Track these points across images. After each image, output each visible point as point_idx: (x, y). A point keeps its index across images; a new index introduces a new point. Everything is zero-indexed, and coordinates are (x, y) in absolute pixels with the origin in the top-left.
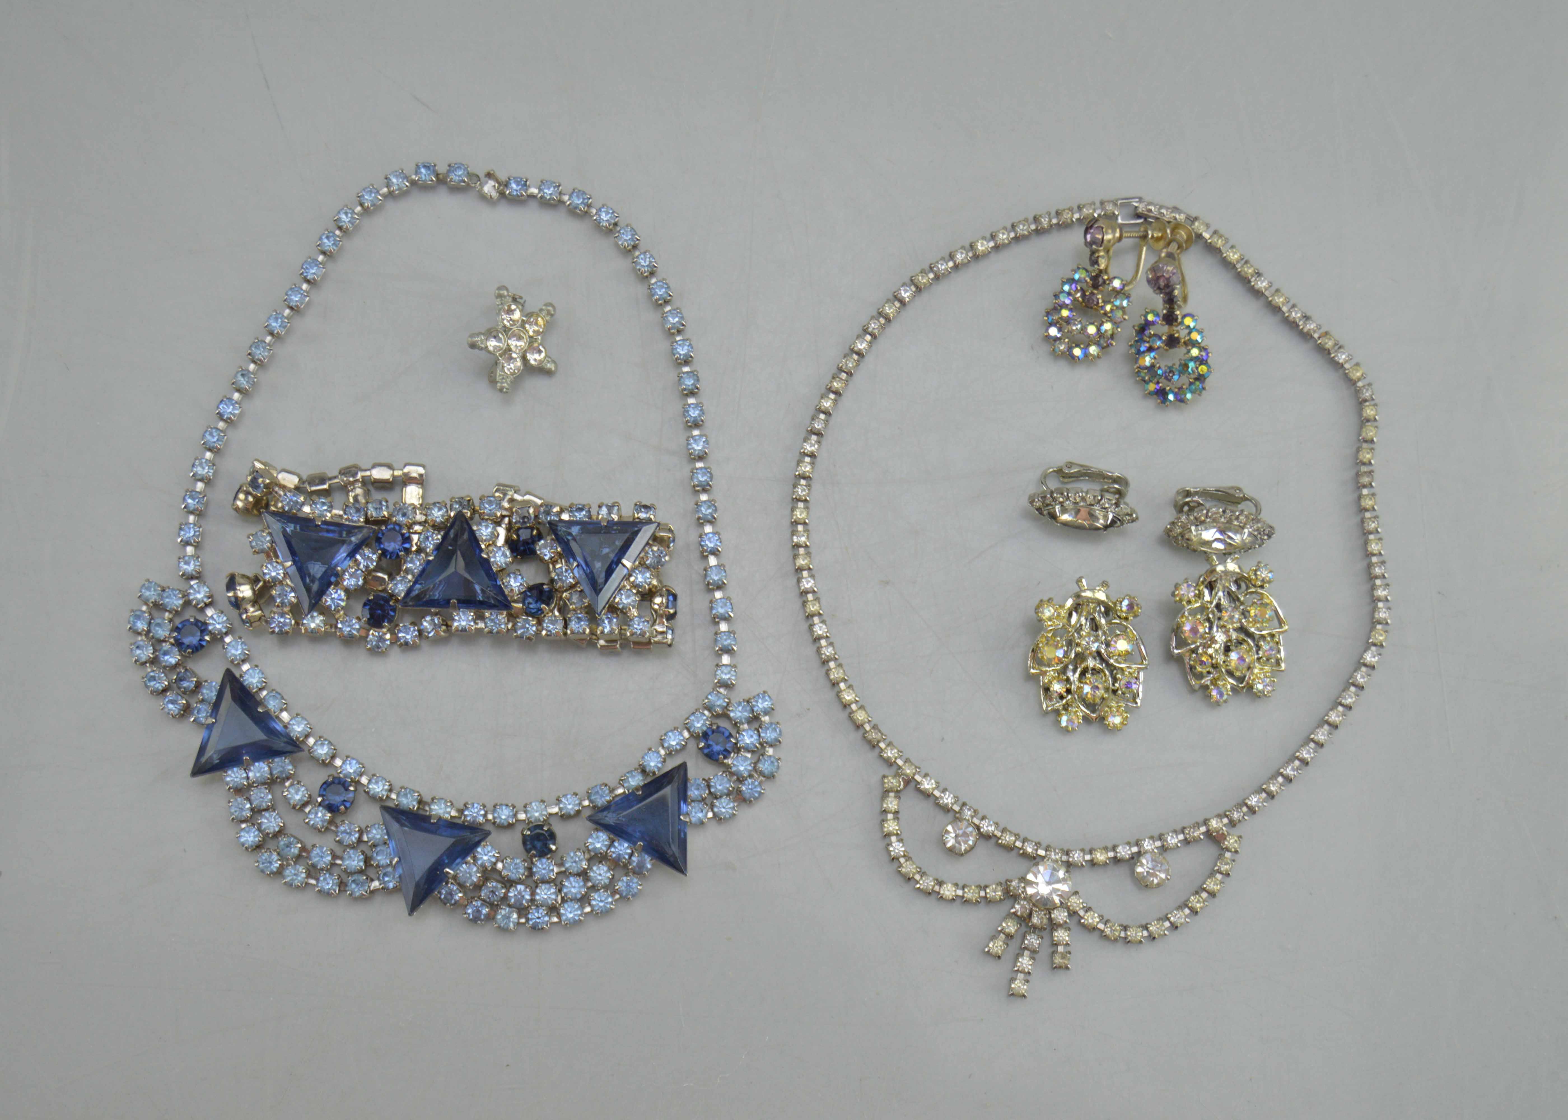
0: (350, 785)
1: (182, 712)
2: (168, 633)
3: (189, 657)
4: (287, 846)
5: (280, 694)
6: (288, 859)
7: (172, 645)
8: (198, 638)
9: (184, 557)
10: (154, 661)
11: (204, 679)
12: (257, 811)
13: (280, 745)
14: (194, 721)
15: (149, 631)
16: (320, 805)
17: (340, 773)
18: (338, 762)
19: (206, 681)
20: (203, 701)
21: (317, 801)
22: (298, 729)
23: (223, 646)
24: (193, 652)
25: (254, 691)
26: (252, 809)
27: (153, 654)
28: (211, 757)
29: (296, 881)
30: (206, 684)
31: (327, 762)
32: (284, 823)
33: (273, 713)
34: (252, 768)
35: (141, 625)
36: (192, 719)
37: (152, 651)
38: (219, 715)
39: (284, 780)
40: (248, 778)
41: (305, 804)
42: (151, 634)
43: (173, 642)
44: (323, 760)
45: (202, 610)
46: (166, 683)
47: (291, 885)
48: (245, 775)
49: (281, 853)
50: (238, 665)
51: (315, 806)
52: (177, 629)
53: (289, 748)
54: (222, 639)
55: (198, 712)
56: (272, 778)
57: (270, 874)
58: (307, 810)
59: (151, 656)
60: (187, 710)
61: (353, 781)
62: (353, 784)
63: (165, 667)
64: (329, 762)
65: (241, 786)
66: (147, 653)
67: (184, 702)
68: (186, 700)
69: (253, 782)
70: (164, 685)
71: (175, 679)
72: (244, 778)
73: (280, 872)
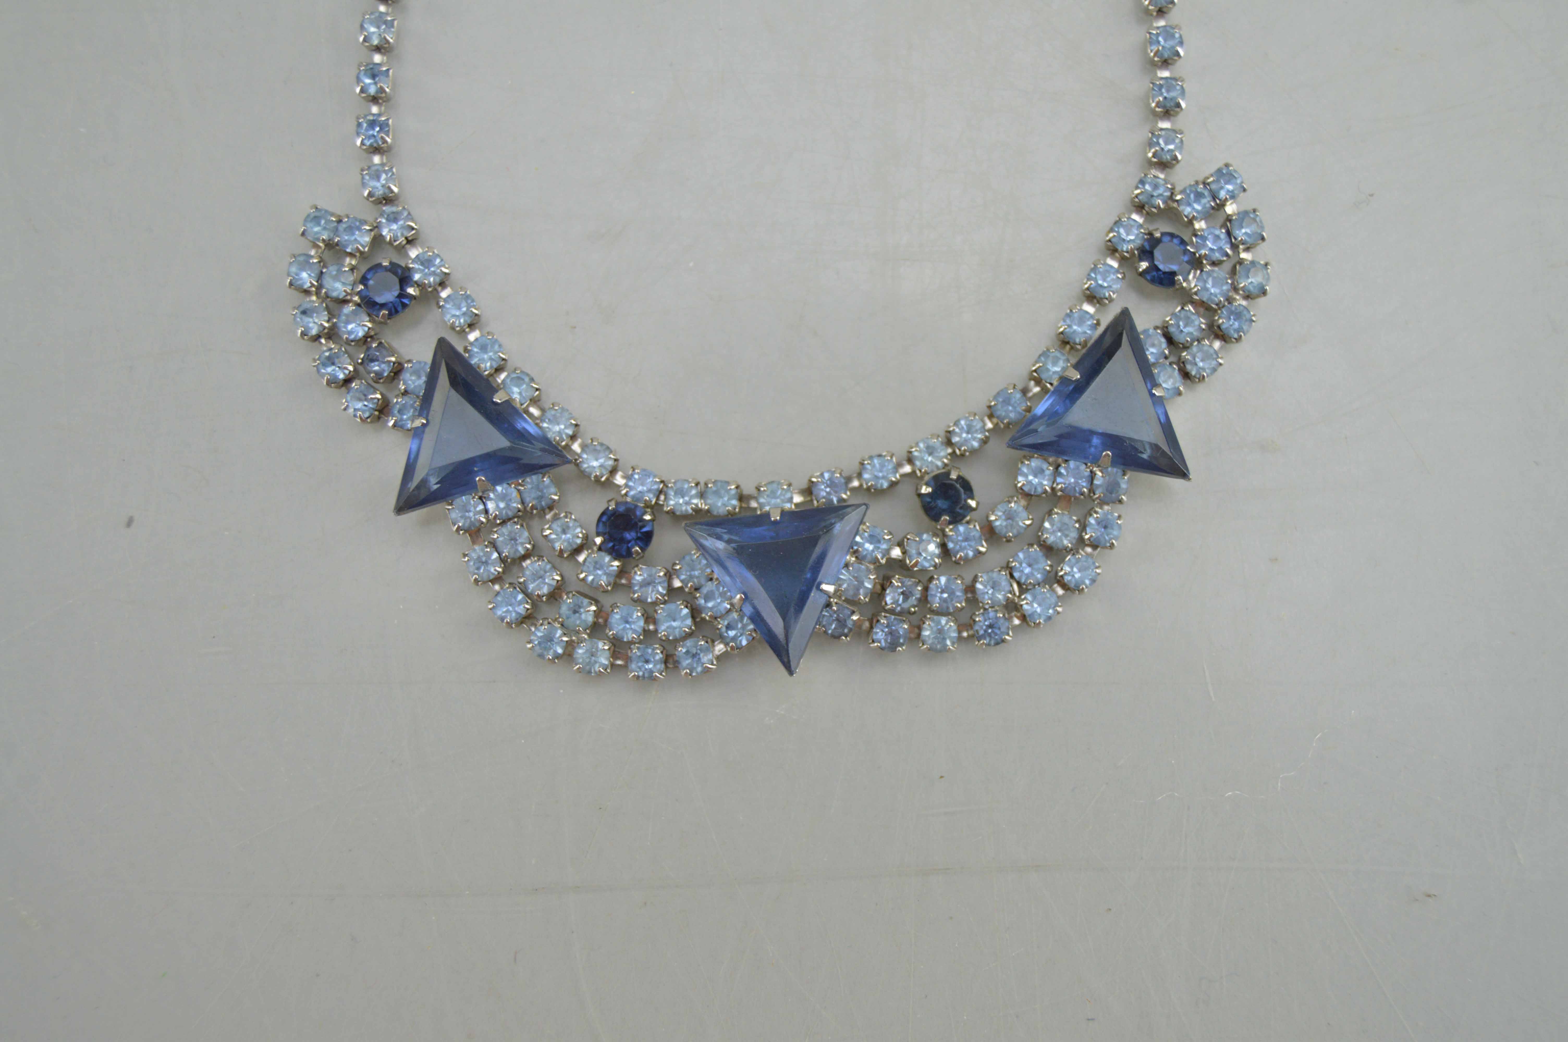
0: (645, 513)
1: (377, 413)
2: (351, 288)
3: (385, 323)
4: (575, 612)
5: (528, 375)
6: (578, 632)
7: (359, 305)
8: (396, 293)
9: (369, 168)
10: (331, 334)
11: (407, 358)
12: (511, 564)
13: (536, 455)
14: (394, 425)
15: (319, 287)
16: (600, 549)
17: (626, 494)
18: (619, 480)
19: (409, 361)
20: (406, 393)
21: (595, 544)
22: (557, 430)
23: (438, 303)
24: (390, 315)
25: (486, 373)
26: (502, 560)
27: (328, 321)
28: (424, 482)
29: (597, 666)
30: (410, 365)
31: (603, 479)
32: (561, 576)
33: (518, 405)
34: (492, 495)
35: (306, 278)
36: (391, 423)
37: (326, 318)
38: (431, 413)
39: (543, 512)
40: (486, 511)
41: (578, 550)
42: (324, 291)
43: (359, 301)
44: (596, 476)
45: (401, 250)
46: (351, 368)
47: (590, 672)
48: (481, 507)
49: (565, 624)
50: (462, 333)
51: (593, 552)
52: (364, 280)
53: (549, 459)
54: (435, 293)
55: (400, 411)
56: (525, 508)
57: (554, 659)
58: (581, 558)
59: (326, 325)
60: (383, 410)
61: (648, 505)
62: (649, 510)
63: (348, 342)
64: (607, 479)
65: (477, 524)
66: (318, 322)
67: (379, 396)
68: (381, 394)
69: (496, 517)
70: (347, 372)
71: (362, 359)
72: (480, 512)
73: (568, 654)
